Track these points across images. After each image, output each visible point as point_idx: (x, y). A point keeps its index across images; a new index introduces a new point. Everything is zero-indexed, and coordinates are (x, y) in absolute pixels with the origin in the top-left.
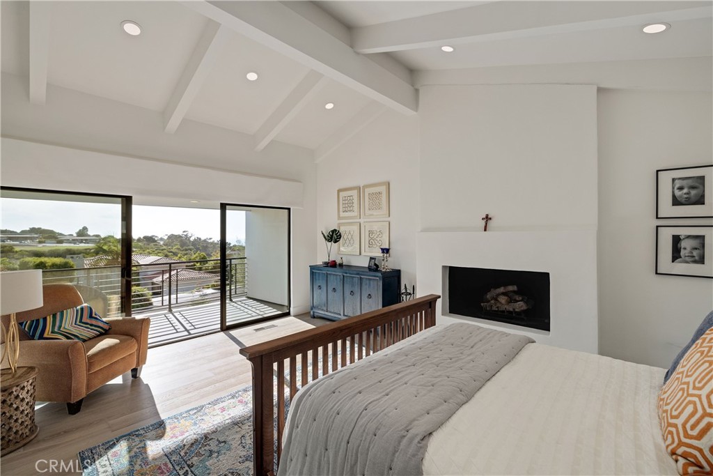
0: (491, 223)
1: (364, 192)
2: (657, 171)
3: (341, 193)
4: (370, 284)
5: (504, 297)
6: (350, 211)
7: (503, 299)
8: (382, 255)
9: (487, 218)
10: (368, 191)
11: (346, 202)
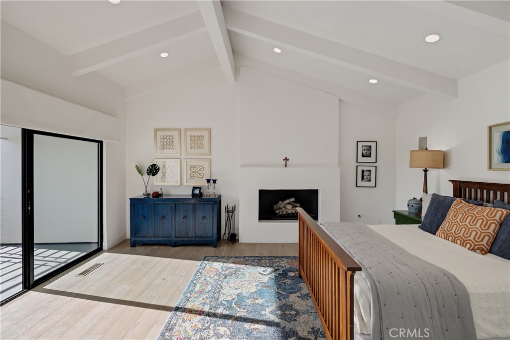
0: (288, 162)
1: (185, 135)
2: (357, 142)
3: (158, 133)
4: (204, 208)
5: (290, 205)
6: (170, 148)
7: (289, 207)
8: (207, 184)
9: (286, 159)
10: (189, 133)
11: (165, 140)
